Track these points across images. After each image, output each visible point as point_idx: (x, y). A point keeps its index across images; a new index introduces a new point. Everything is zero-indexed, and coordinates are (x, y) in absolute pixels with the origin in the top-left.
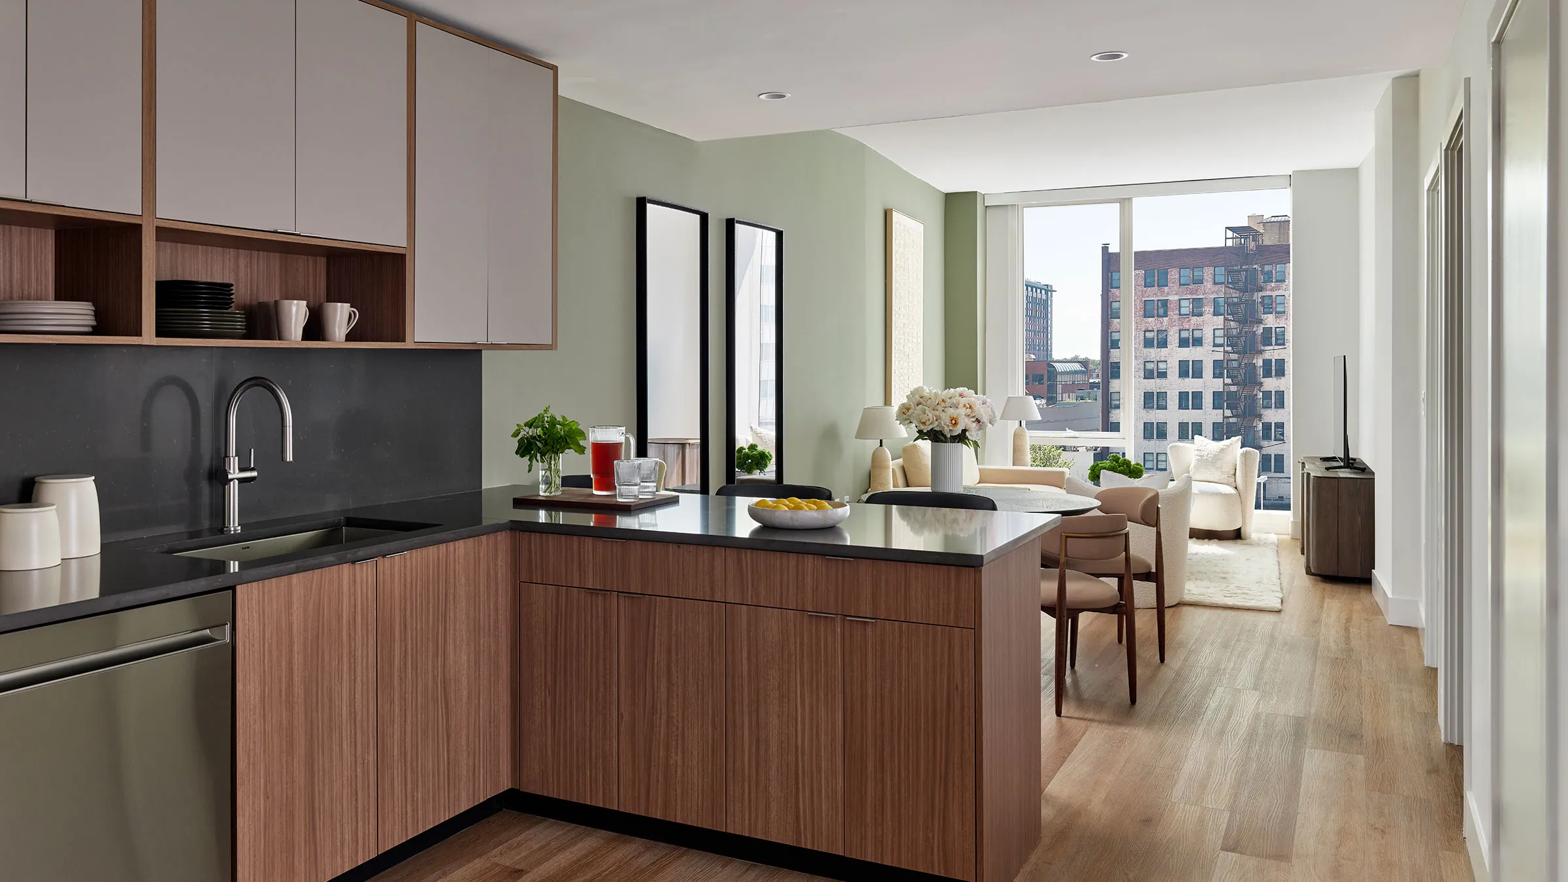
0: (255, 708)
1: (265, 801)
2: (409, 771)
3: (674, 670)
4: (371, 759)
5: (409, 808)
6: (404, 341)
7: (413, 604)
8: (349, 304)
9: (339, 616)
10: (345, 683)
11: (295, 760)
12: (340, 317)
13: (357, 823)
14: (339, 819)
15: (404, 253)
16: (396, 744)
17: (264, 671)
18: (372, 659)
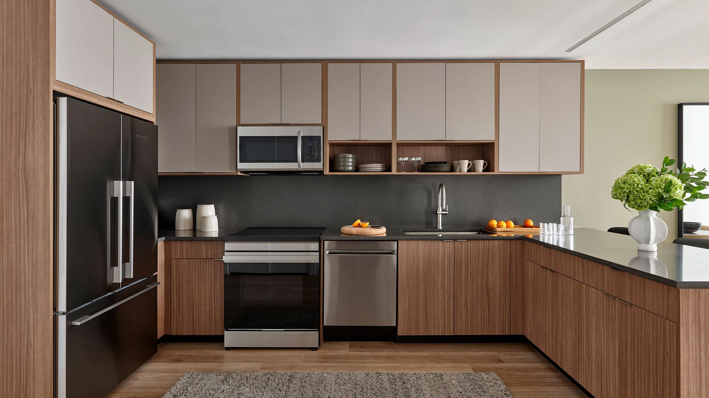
0: (405, 276)
1: (408, 304)
2: (469, 313)
3: (563, 305)
4: (451, 303)
5: (469, 324)
6: (494, 171)
7: (471, 258)
8: (483, 160)
9: (438, 256)
10: (440, 277)
11: (420, 295)
12: (480, 164)
13: (445, 322)
14: (437, 318)
15: (494, 142)
16: (463, 302)
17: (408, 266)
18: (452, 272)
